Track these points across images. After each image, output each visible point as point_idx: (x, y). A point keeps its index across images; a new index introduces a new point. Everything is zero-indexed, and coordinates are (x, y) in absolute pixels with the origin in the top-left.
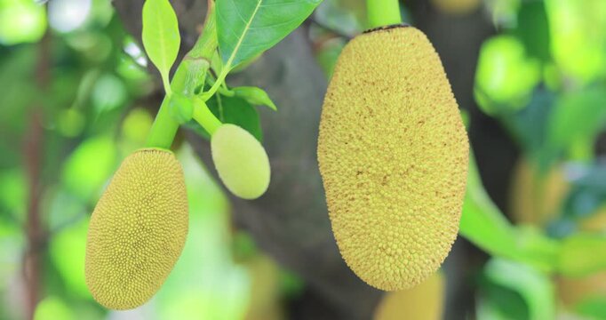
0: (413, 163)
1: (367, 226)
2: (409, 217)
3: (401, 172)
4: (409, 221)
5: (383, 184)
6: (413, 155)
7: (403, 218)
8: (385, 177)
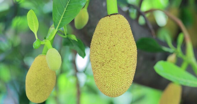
0: (111, 58)
1: (99, 79)
2: (111, 75)
3: (108, 61)
4: (111, 77)
5: (103, 65)
6: (111, 56)
7: (109, 76)
8: (103, 63)
